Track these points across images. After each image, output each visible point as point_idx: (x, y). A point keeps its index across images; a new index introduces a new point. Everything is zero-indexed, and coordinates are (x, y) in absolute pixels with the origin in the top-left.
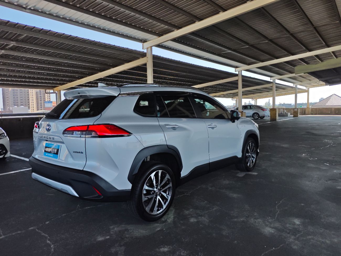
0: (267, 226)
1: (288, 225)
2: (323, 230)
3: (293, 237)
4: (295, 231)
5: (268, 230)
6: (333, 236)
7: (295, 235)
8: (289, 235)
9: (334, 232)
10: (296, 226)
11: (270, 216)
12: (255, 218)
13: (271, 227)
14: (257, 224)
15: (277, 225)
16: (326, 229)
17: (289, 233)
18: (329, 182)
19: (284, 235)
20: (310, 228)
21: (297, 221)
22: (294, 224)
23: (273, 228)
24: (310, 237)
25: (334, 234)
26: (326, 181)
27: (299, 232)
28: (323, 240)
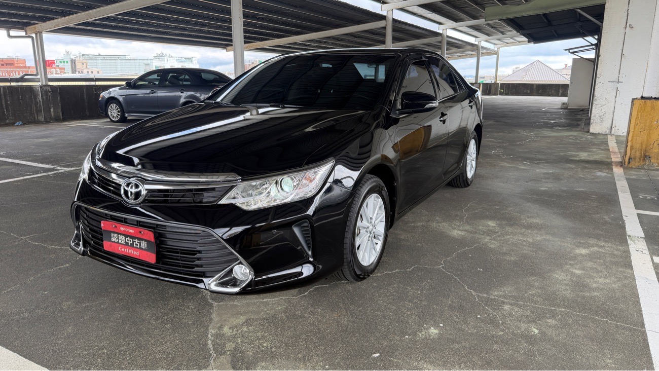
0: (455, 229)
1: (481, 227)
2: (524, 230)
3: (488, 238)
4: (490, 233)
5: (456, 233)
6: (535, 235)
7: (491, 236)
8: (483, 236)
9: (537, 232)
10: (491, 228)
11: (457, 220)
12: (438, 222)
13: (459, 230)
14: (441, 228)
15: (467, 227)
16: (527, 229)
17: (483, 235)
18: (530, 183)
19: (477, 236)
20: (509, 229)
21: (492, 224)
22: (489, 226)
23: (462, 231)
24: (509, 237)
25: (536, 233)
26: (527, 182)
27: (495, 233)
28: (525, 239)
